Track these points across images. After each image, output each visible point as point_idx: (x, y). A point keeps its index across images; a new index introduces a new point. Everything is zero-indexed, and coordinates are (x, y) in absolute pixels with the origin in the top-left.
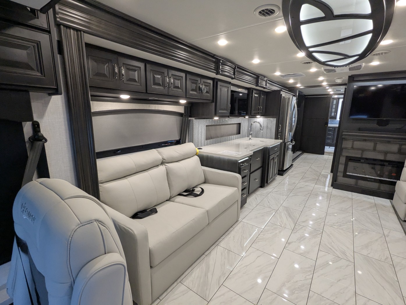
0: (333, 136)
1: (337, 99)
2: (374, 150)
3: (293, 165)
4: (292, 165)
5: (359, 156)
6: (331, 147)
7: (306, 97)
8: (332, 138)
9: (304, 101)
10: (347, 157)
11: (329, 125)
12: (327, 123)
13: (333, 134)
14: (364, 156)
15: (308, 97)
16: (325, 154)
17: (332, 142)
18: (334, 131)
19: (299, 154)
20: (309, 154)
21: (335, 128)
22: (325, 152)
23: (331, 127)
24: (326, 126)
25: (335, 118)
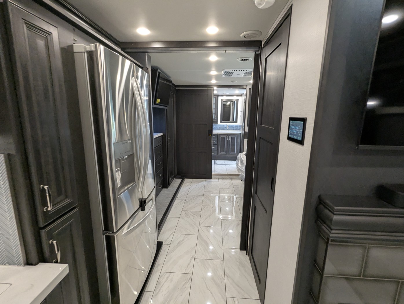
0: (217, 146)
1: (216, 97)
3: (163, 246)
4: (160, 245)
7: (177, 89)
8: (216, 149)
9: (175, 95)
11: (215, 132)
12: (210, 131)
13: (216, 143)
15: (181, 88)
16: (212, 177)
17: (216, 153)
18: (218, 139)
19: (177, 187)
20: (191, 179)
21: (218, 135)
22: (212, 175)
23: (215, 135)
24: (210, 135)
25: (216, 122)
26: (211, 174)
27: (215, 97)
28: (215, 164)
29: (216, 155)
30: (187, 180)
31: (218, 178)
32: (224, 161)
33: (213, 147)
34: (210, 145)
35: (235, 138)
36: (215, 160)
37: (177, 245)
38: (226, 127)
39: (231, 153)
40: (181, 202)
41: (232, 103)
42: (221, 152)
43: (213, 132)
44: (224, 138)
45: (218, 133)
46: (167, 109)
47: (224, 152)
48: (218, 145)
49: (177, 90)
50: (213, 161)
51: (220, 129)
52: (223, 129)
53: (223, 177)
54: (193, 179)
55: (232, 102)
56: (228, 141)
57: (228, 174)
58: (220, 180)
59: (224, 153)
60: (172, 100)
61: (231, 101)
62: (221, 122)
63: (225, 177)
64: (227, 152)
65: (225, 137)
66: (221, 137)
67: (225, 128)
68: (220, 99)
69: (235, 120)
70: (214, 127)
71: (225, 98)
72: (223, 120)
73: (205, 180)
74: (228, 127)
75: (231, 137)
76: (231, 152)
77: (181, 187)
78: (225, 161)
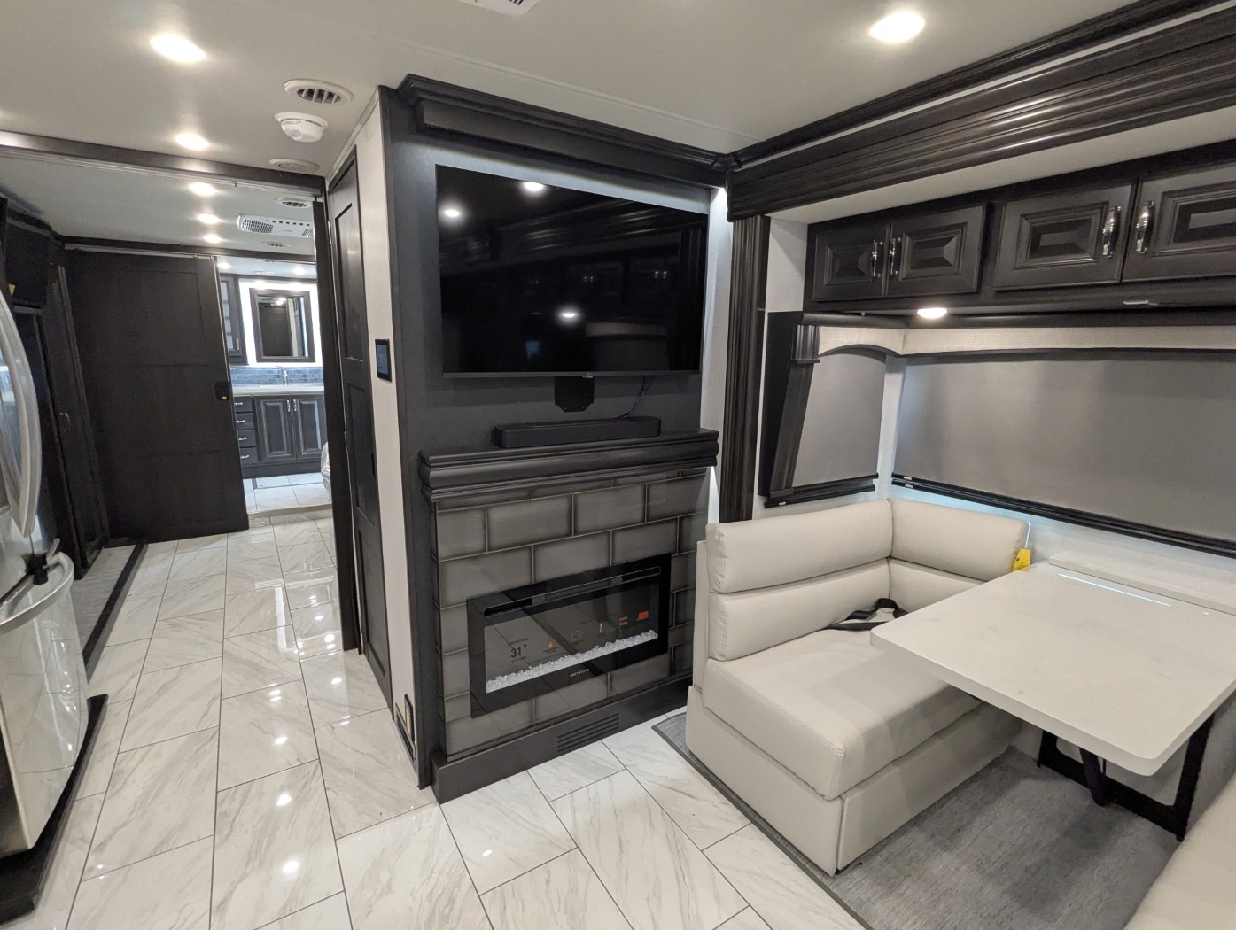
0: (257, 434)
1: (231, 280)
2: (572, 531)
3: (109, 702)
5: (522, 580)
6: (260, 481)
7: (68, 247)
8: (255, 444)
9: (61, 270)
10: (471, 603)
11: (238, 390)
12: (225, 387)
13: (251, 425)
14: (545, 574)
16: (251, 522)
17: (256, 457)
18: (254, 412)
19: (122, 568)
20: (175, 543)
21: (254, 401)
22: (250, 517)
23: (239, 399)
24: (225, 398)
25: (241, 358)
26: (246, 515)
27: (227, 282)
28: (255, 486)
29: (255, 460)
30: (153, 548)
31: (272, 524)
32: (285, 477)
33: (240, 439)
34: (229, 431)
35: (312, 406)
36: (253, 477)
37: (158, 693)
38: (278, 376)
39: (308, 450)
40: (145, 603)
41: (291, 301)
42: (271, 450)
43: (234, 392)
44: (277, 407)
45: (252, 392)
46: (38, 318)
47: (282, 449)
48: (257, 429)
49: (66, 251)
50: (247, 483)
51: (259, 382)
52: (272, 382)
53: (287, 517)
54: (181, 541)
55: (292, 298)
56: (291, 417)
57: (302, 506)
58: (278, 529)
59: (284, 454)
60: (55, 285)
61: (288, 295)
62: (259, 360)
63: (293, 517)
64: (294, 448)
65: (280, 404)
66: (265, 405)
67: (276, 378)
68: (244, 287)
69: (307, 355)
70: (234, 377)
71: (262, 286)
72: (266, 354)
73: (226, 535)
74: (285, 374)
75: (301, 404)
76: (305, 448)
77: (138, 568)
78: (290, 477)
